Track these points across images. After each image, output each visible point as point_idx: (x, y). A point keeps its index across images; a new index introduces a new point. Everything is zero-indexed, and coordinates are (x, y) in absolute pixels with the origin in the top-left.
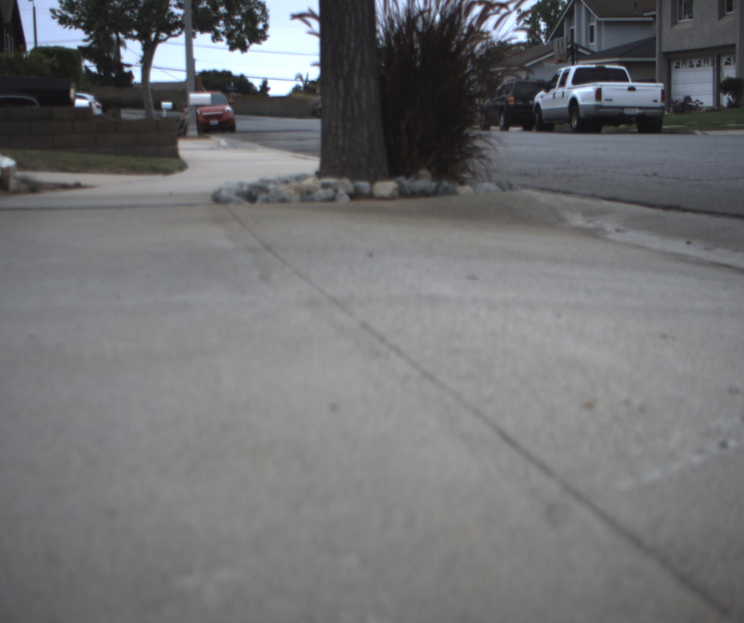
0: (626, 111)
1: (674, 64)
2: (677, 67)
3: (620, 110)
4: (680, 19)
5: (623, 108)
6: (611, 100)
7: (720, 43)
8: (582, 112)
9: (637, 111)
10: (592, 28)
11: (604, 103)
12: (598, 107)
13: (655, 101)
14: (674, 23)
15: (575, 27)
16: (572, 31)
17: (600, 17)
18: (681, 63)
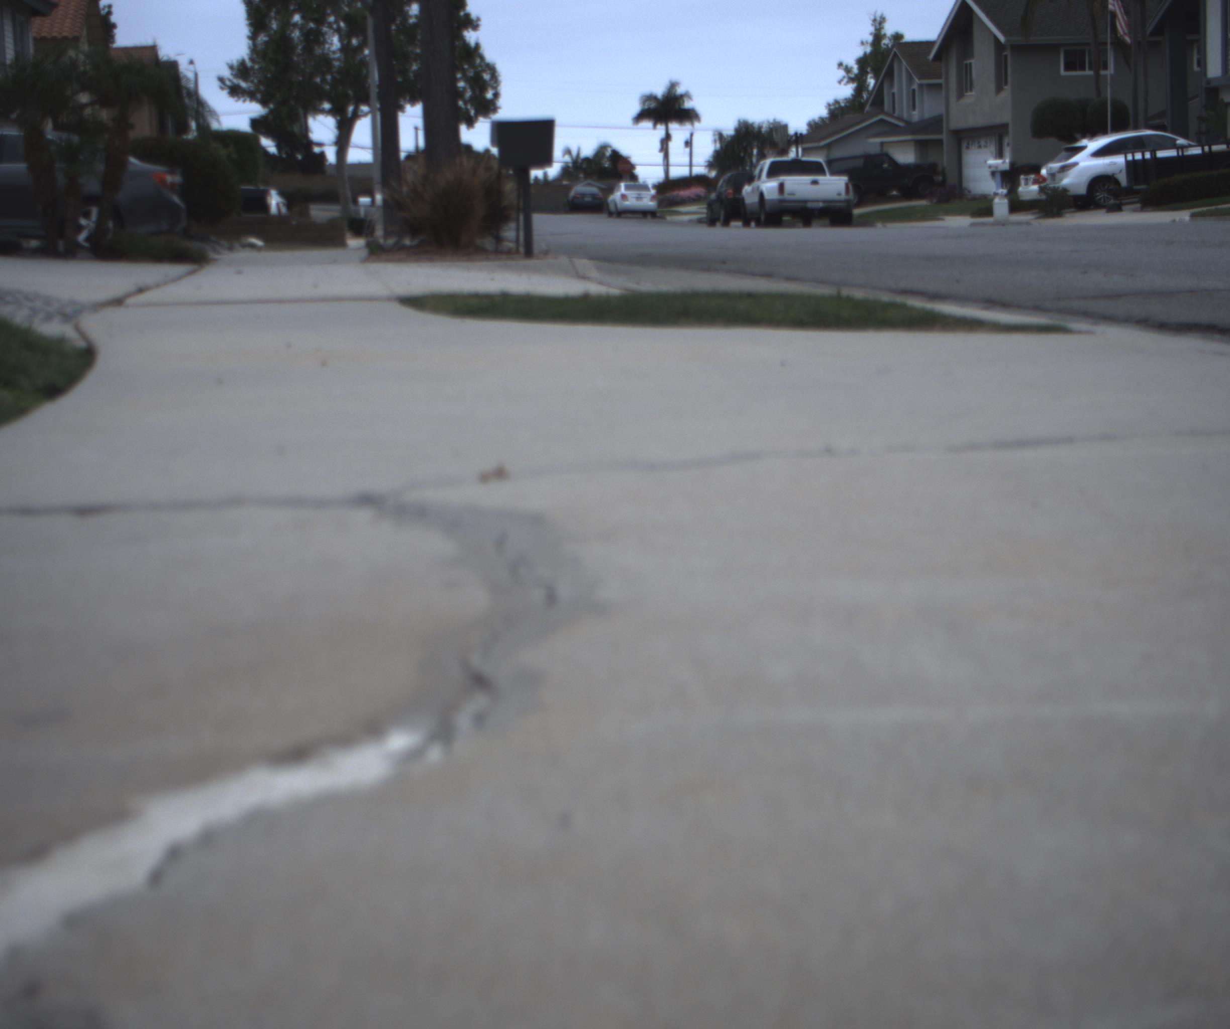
0: (810, 205)
1: (964, 144)
2: (968, 148)
3: (802, 204)
4: (967, 91)
5: (806, 201)
6: (793, 194)
7: (998, 120)
8: (768, 207)
9: (821, 205)
10: (914, 91)
11: (786, 196)
12: (781, 201)
13: (839, 194)
14: (960, 95)
15: (895, 90)
16: (893, 94)
17: (920, 79)
18: (970, 143)
